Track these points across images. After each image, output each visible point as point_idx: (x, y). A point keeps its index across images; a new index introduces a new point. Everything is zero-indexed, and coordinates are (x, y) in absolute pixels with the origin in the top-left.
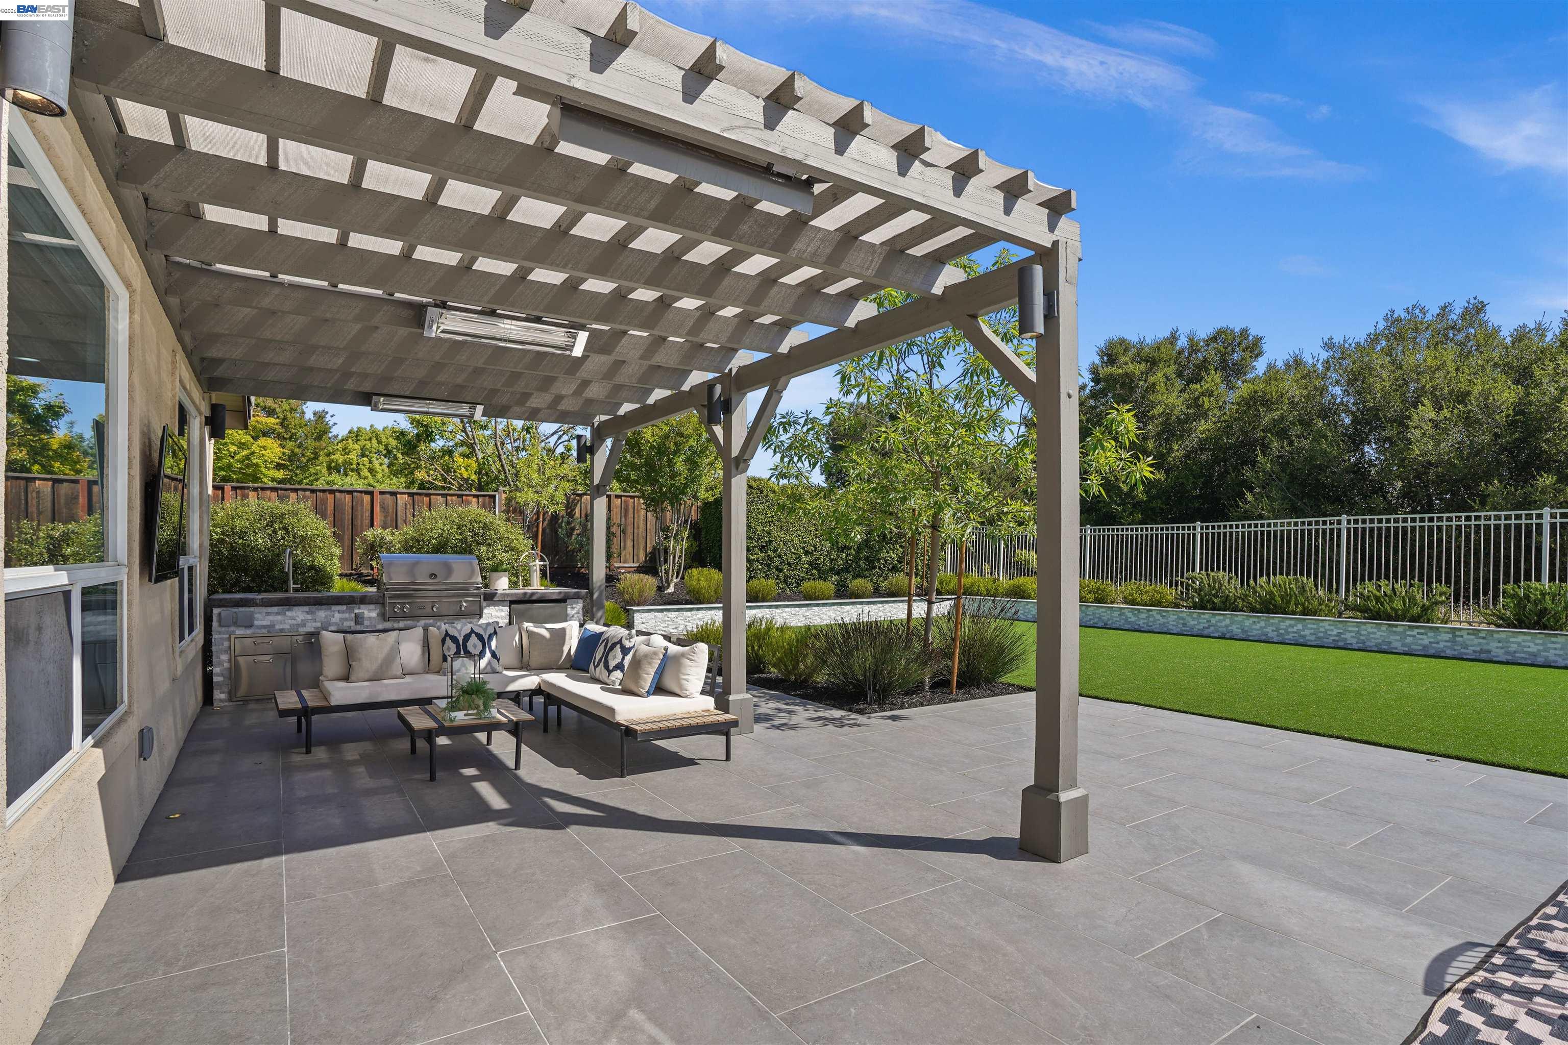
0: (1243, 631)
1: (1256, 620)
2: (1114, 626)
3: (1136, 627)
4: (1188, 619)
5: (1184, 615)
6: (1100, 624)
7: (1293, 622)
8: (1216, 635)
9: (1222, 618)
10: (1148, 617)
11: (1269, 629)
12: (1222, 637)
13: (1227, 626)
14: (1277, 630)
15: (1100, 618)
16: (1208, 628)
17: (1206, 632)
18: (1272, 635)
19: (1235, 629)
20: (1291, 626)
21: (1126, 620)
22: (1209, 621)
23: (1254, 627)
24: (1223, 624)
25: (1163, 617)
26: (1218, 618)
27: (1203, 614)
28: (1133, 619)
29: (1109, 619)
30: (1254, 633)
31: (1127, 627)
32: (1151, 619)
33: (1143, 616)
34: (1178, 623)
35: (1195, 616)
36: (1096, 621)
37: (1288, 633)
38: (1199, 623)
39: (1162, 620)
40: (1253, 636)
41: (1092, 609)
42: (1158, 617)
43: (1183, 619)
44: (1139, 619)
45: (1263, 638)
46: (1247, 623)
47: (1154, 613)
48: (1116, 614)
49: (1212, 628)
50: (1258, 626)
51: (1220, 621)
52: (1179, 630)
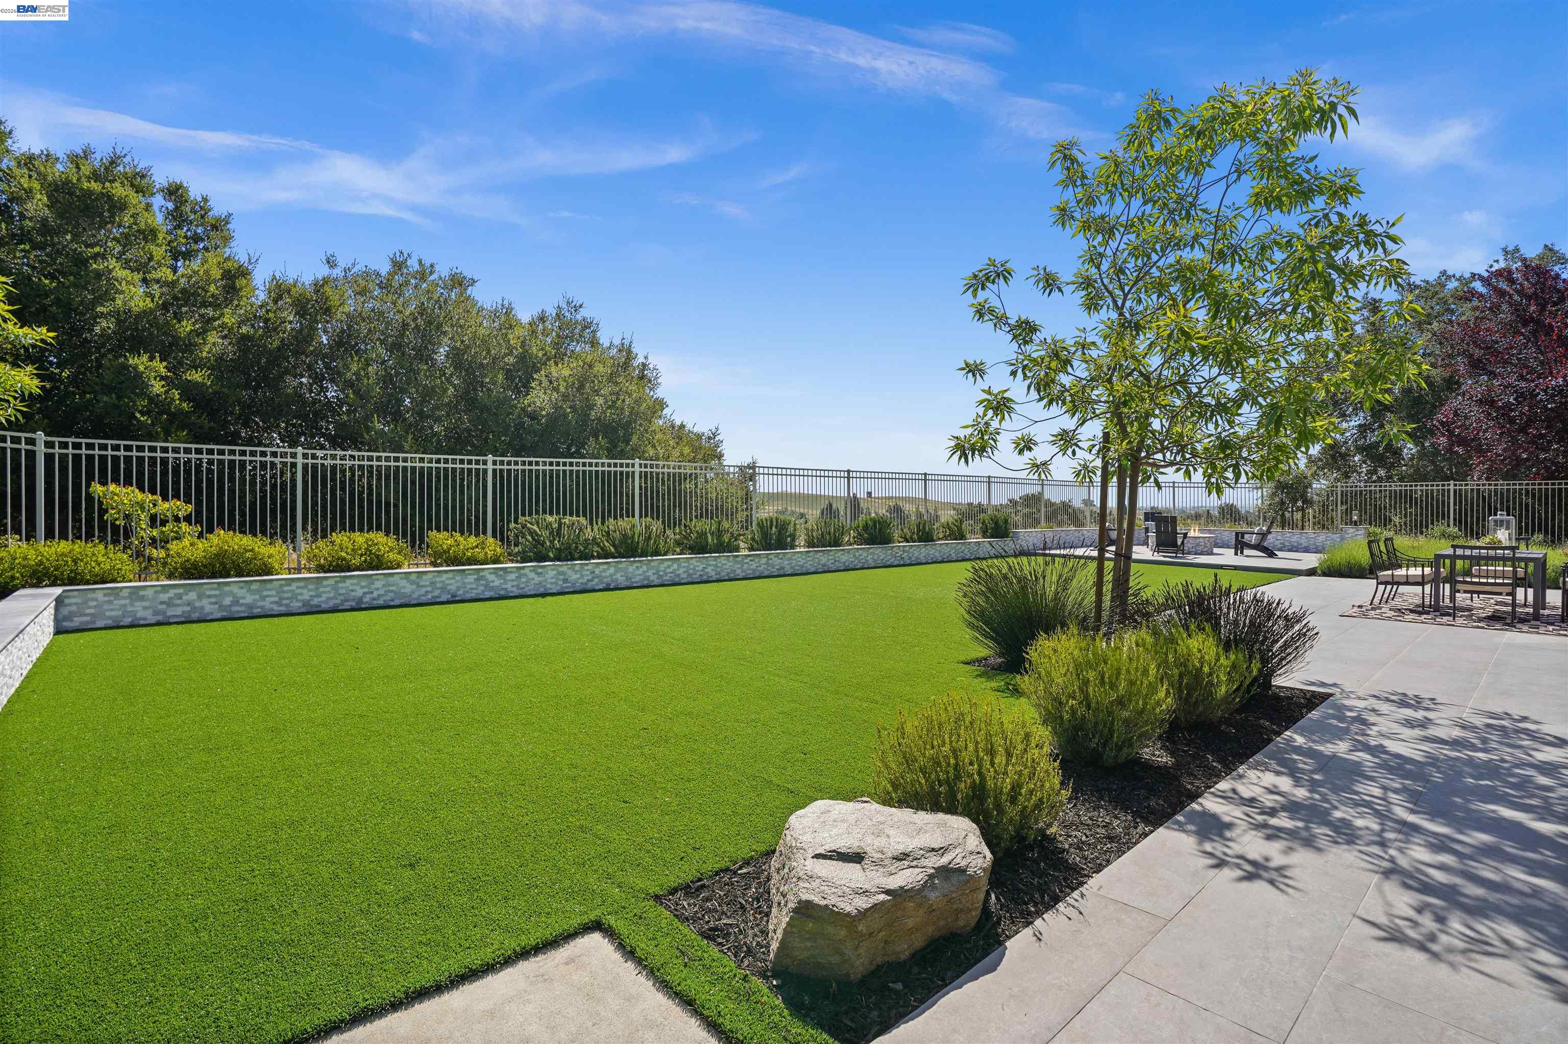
0: (628, 579)
1: (639, 565)
2: (468, 596)
3: (502, 593)
4: (570, 572)
5: (565, 569)
6: (444, 598)
7: (670, 563)
8: (601, 587)
9: (605, 567)
10: (519, 577)
11: (650, 573)
12: (607, 589)
13: (611, 576)
14: (658, 571)
15: (443, 589)
16: (592, 580)
17: (589, 586)
18: (654, 579)
19: (620, 578)
20: (669, 567)
21: (486, 586)
22: (593, 572)
23: (637, 572)
24: (608, 573)
25: (539, 574)
26: (602, 567)
27: (587, 564)
28: (497, 583)
29: (458, 588)
30: (638, 578)
31: (488, 594)
32: (524, 580)
33: (513, 576)
34: (558, 579)
35: (577, 568)
36: (437, 593)
37: (666, 574)
38: (582, 576)
39: (537, 579)
40: (636, 582)
41: (430, 576)
42: (532, 575)
43: (564, 573)
44: (506, 582)
45: (646, 582)
46: (631, 569)
47: (527, 571)
48: (471, 579)
49: (596, 580)
50: (640, 572)
51: (604, 571)
52: (558, 588)
